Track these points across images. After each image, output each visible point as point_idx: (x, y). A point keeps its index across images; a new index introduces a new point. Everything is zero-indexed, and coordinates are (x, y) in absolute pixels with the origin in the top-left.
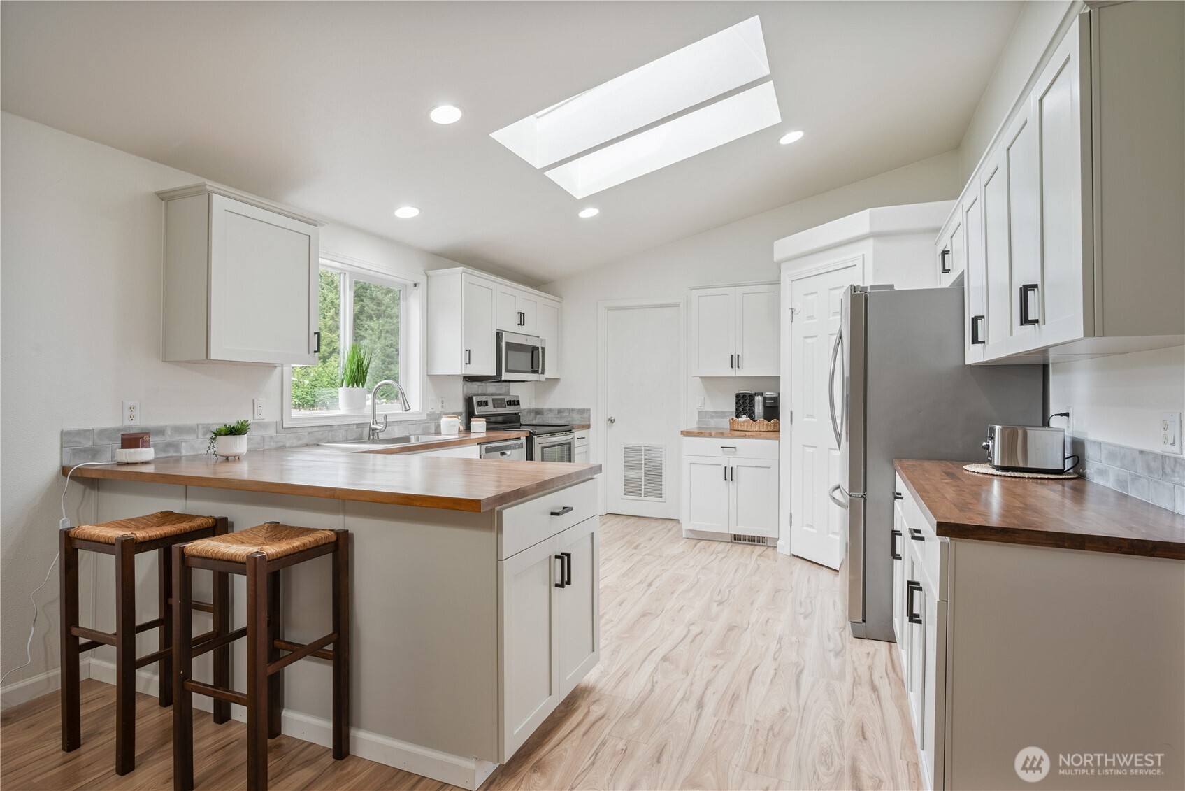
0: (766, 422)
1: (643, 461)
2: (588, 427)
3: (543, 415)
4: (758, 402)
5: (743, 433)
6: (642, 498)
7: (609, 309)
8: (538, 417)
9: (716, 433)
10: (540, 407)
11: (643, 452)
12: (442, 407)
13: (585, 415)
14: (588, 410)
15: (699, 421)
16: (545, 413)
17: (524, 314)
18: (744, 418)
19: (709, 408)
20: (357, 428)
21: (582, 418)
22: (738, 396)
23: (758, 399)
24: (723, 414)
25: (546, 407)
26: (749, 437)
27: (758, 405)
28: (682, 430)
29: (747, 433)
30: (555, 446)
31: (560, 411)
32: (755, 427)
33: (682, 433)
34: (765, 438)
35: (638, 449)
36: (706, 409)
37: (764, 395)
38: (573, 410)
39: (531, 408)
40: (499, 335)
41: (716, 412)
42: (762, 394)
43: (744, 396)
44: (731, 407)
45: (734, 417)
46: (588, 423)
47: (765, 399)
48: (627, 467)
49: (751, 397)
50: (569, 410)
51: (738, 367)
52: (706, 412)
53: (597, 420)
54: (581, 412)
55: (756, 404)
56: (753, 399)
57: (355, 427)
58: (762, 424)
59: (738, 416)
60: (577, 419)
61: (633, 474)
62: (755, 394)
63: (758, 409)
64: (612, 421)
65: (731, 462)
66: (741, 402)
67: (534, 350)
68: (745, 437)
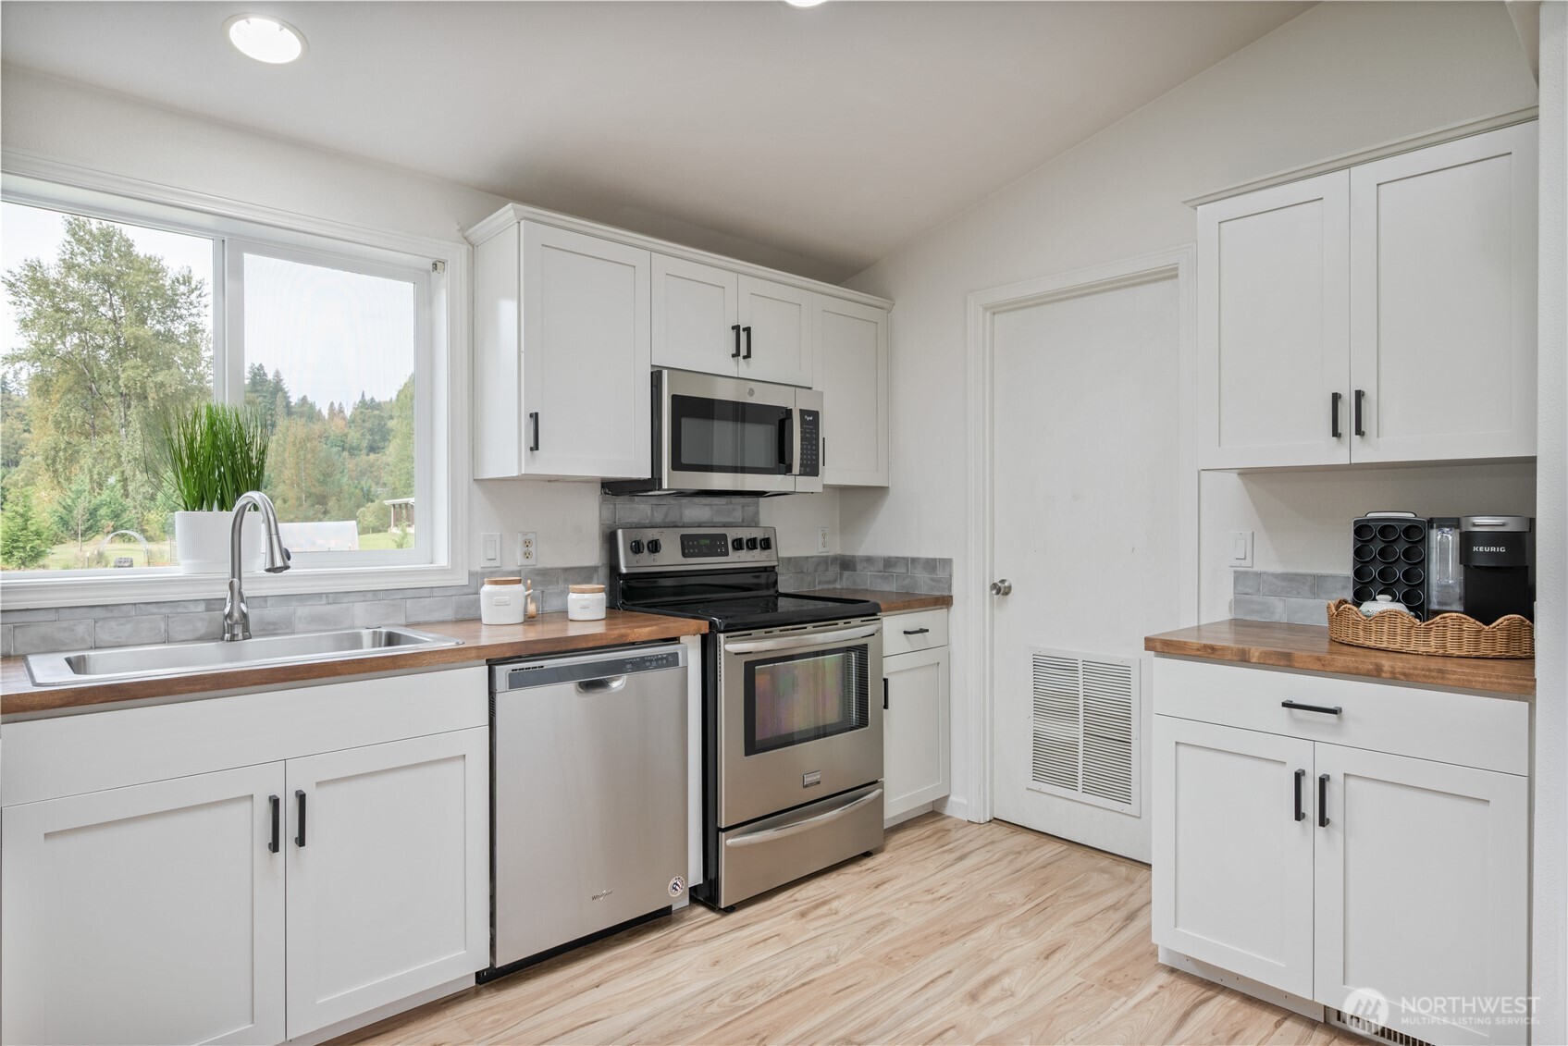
0: (1471, 624)
1: (1081, 697)
2: (944, 601)
3: (856, 571)
4: (1443, 550)
5: (1368, 661)
6: (1078, 795)
7: (995, 310)
8: (846, 574)
9: (1267, 654)
10: (848, 552)
11: (1081, 672)
12: (527, 555)
13: (940, 574)
14: (947, 563)
15: (1237, 603)
16: (859, 567)
17: (748, 330)
18: (1382, 605)
19: (1268, 562)
20: (208, 610)
21: (933, 580)
22: (1361, 529)
23: (1443, 543)
24: (1316, 584)
25: (862, 551)
26: (1396, 679)
27: (1444, 560)
28: (1150, 634)
29: (1387, 663)
30: (824, 653)
31: (889, 563)
32: (1428, 639)
33: (1150, 644)
34: (1465, 688)
35: (1068, 666)
36: (1257, 568)
37: (1466, 528)
38: (914, 560)
39: (831, 554)
40: (656, 377)
41: (1287, 577)
42: (1454, 523)
43: (1386, 528)
44: (1340, 564)
45: (1349, 595)
46: (946, 594)
47: (1467, 540)
48: (1040, 709)
49: (1415, 534)
50: (906, 559)
51: (1359, 432)
52: (1259, 575)
53: (967, 587)
54: (931, 565)
55: (1434, 556)
56: (1424, 540)
57: (201, 607)
58: (1456, 630)
59: (1361, 596)
60: (924, 584)
61: (1057, 730)
62: (1431, 523)
63: (1444, 572)
64: (1001, 590)
65: (1326, 758)
66: (1376, 547)
67: (781, 419)
68: (1375, 675)
